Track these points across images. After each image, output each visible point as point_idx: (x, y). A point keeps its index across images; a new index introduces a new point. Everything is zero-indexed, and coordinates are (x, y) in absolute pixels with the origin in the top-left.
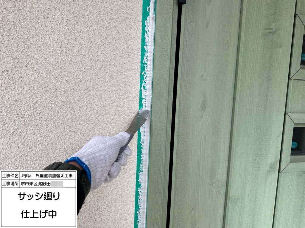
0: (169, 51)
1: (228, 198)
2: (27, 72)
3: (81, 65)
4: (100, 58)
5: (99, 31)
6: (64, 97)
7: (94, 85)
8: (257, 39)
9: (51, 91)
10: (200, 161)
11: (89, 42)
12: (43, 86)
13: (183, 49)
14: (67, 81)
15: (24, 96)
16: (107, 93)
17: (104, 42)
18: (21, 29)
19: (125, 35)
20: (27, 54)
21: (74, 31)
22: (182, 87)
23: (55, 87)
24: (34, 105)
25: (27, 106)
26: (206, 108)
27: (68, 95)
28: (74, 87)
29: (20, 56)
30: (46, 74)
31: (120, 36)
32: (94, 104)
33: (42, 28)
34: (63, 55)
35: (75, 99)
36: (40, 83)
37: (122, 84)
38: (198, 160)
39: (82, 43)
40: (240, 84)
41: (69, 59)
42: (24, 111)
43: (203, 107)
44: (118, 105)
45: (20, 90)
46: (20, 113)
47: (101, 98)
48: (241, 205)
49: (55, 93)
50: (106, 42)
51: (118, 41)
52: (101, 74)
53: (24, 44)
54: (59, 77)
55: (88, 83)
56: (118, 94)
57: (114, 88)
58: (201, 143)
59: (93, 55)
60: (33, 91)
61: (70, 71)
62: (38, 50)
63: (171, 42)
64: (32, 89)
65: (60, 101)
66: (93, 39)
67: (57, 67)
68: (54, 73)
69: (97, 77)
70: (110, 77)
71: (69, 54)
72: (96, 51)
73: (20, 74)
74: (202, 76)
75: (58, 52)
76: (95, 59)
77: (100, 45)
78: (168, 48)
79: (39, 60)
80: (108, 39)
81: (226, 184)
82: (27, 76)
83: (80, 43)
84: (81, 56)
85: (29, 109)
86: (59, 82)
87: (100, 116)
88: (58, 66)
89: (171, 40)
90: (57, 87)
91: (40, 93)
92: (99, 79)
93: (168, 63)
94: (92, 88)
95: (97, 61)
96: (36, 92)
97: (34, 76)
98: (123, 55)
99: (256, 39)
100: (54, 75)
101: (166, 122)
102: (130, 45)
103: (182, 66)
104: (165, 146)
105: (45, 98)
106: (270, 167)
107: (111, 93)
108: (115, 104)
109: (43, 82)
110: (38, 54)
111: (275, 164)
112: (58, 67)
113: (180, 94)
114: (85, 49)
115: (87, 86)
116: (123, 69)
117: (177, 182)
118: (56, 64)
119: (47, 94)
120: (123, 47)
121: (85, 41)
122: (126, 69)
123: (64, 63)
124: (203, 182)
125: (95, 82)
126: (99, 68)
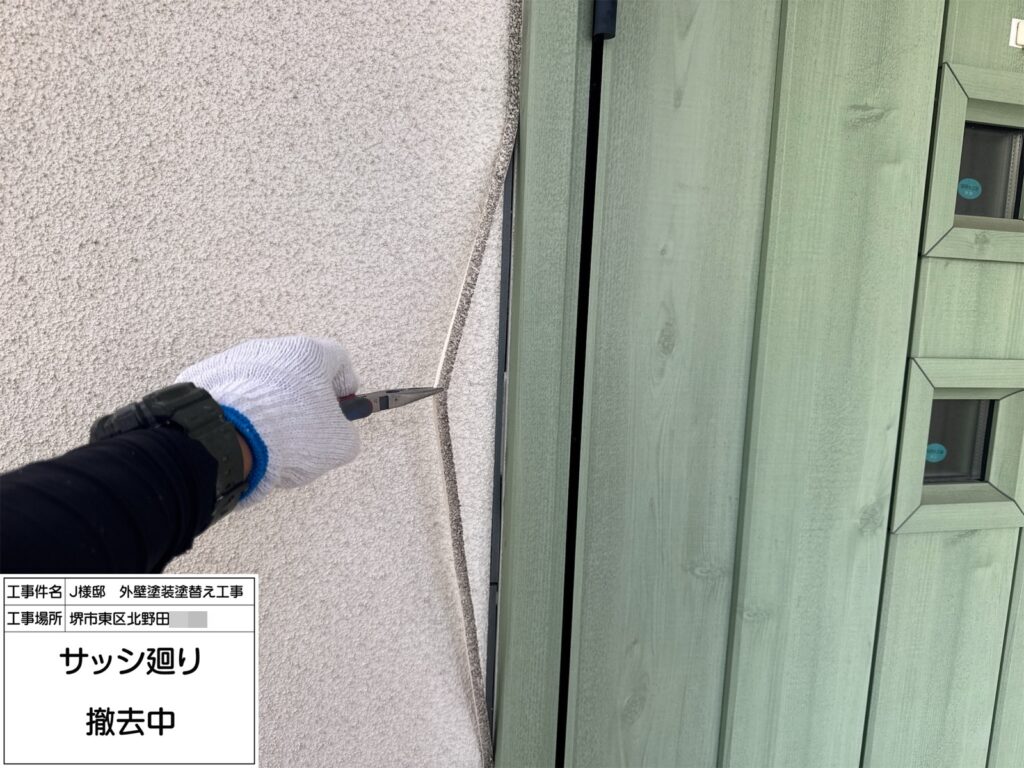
0: (565, 180)
1: (738, 609)
2: (152, 246)
3: (308, 223)
4: (364, 202)
5: (360, 122)
6: (262, 317)
7: (347, 280)
8: (826, 140)
9: (222, 299)
10: (656, 501)
11: (330, 154)
12: (199, 286)
13: (607, 171)
14: (268, 271)
15: (145, 315)
16: (385, 306)
17: (375, 154)
18: (132, 118)
19: (434, 131)
20: (150, 193)
21: (286, 123)
22: (605, 285)
23: (235, 287)
24: (174, 341)
25: (152, 344)
26: (673, 345)
27: (271, 310)
28: (288, 288)
29: (130, 198)
30: (206, 252)
31: (422, 134)
32: (349, 337)
33: (191, 115)
34: (255, 193)
35: (293, 324)
36: (190, 277)
37: (428, 278)
38: (652, 499)
39: (309, 158)
40: (774, 274)
41: (274, 205)
42: (144, 360)
43: (666, 344)
44: (419, 338)
45: (134, 298)
46: (133, 366)
47: (369, 320)
48: (778, 627)
49: (234, 306)
50: (381, 152)
51: (417, 149)
52: (368, 249)
53: (143, 162)
54: (246, 257)
55: (329, 276)
56: (416, 306)
57: (403, 291)
58: (659, 447)
59: (342, 194)
60: (169, 301)
61: (276, 241)
62: (183, 181)
63: (572, 153)
64: (167, 294)
65: (248, 329)
66: (341, 146)
67: (238, 228)
68: (229, 247)
69: (356, 258)
70: (392, 258)
71: (273, 191)
72: (352, 182)
73: (132, 250)
74: (663, 252)
75: (241, 184)
76: (348, 204)
77: (364, 164)
78: (562, 172)
79: (185, 211)
80: (386, 144)
81: (732, 570)
82: (152, 256)
83: (305, 157)
84: (307, 195)
85: (160, 355)
86: (246, 275)
87: (366, 373)
88: (243, 228)
89: (570, 146)
90: (239, 287)
91: (191, 306)
92: (362, 262)
93: (563, 216)
94: (341, 290)
95: (355, 210)
96: (179, 302)
97: (173, 256)
98: (432, 192)
99: (823, 138)
100: (230, 253)
101: (557, 389)
102: (449, 161)
103: (603, 224)
104: (554, 457)
105: (204, 320)
106: (862, 519)
107: (397, 304)
108: (409, 337)
109: (197, 274)
110: (183, 192)
111: (877, 509)
112: (241, 230)
113: (598, 306)
114: (319, 176)
115: (326, 285)
116: (430, 235)
117: (591, 563)
118: (236, 221)
119: (212, 310)
120: (430, 169)
121: (319, 150)
122: (440, 232)
123: (259, 217)
124: (665, 563)
125: (350, 272)
126: (359, 232)
